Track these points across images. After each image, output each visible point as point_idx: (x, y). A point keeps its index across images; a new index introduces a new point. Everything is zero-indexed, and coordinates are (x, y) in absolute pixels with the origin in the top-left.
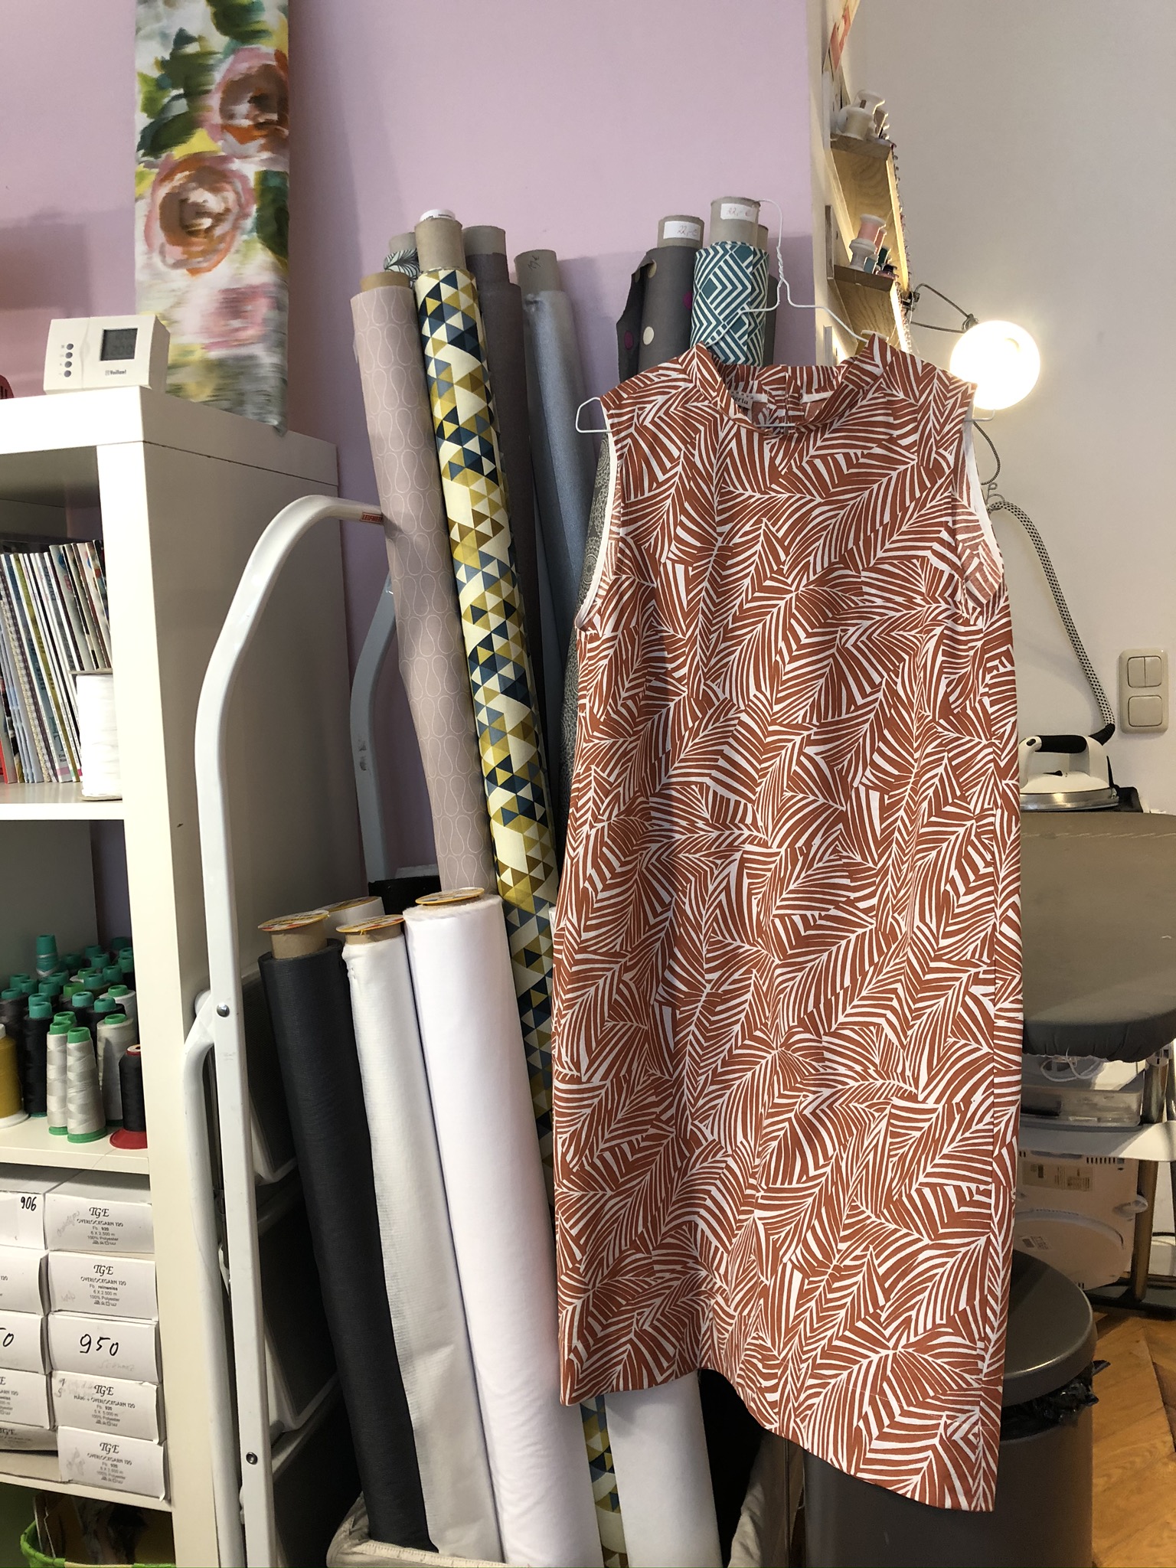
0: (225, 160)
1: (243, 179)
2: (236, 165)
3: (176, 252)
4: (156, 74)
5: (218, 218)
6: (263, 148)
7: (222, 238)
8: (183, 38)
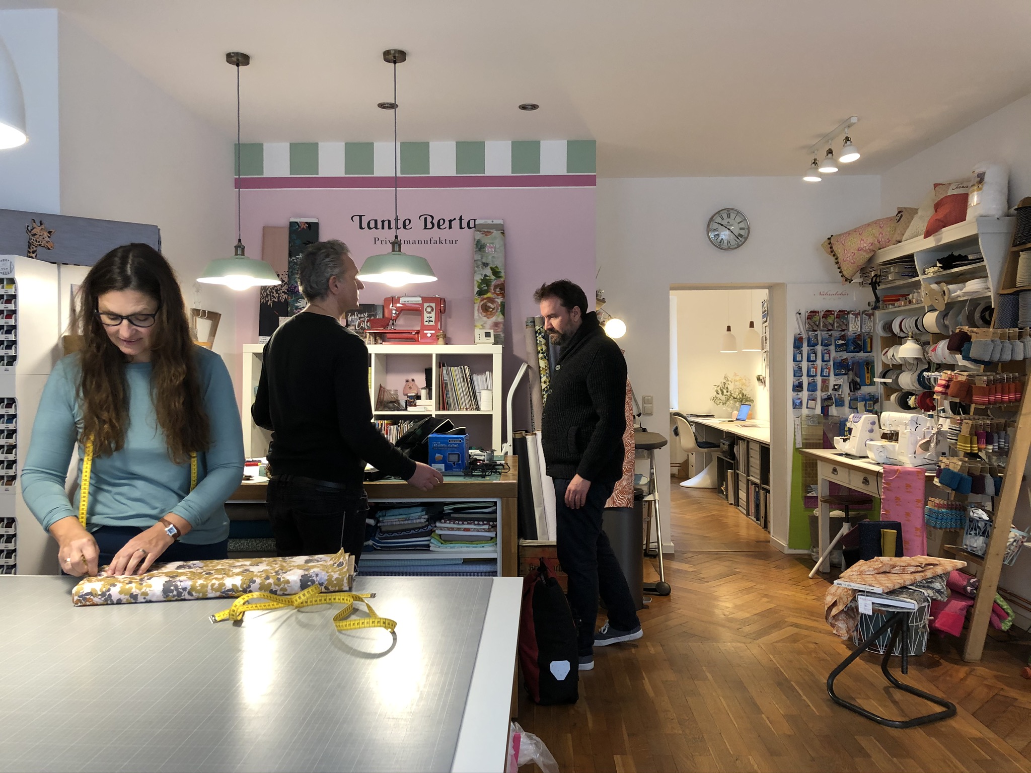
0: (494, 299)
1: (498, 303)
2: (496, 300)
3: (485, 314)
4: (480, 281)
5: (493, 309)
6: (501, 297)
7: (494, 313)
8: (486, 276)
